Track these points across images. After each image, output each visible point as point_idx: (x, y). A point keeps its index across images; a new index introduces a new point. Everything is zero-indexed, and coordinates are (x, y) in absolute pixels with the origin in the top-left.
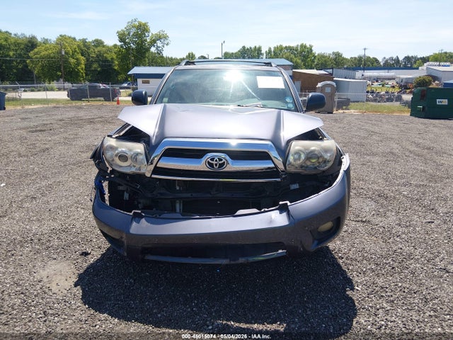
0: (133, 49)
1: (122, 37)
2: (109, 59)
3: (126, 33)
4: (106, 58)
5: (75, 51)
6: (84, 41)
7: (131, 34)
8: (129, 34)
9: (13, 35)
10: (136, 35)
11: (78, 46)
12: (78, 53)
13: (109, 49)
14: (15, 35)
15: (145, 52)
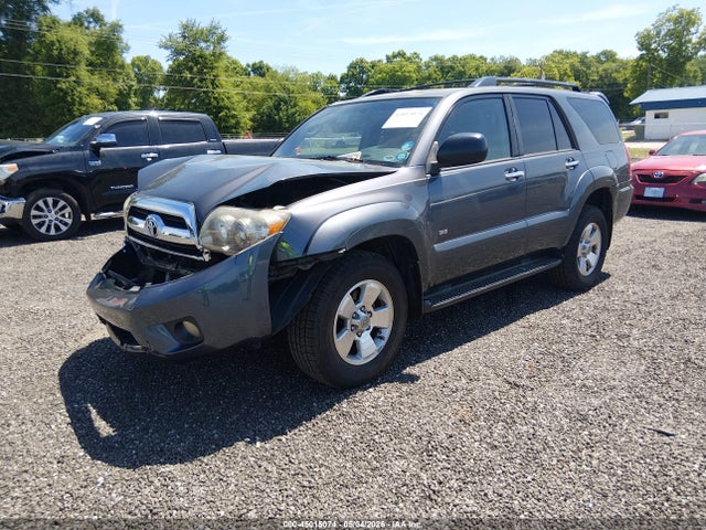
0: (661, 60)
1: (644, 43)
2: (621, 80)
3: (653, 33)
4: (615, 79)
5: (566, 74)
6: (584, 55)
7: (663, 33)
8: (658, 33)
9: (488, 61)
10: (670, 34)
11: (572, 66)
12: (569, 77)
13: (624, 64)
14: (492, 59)
15: (684, 63)
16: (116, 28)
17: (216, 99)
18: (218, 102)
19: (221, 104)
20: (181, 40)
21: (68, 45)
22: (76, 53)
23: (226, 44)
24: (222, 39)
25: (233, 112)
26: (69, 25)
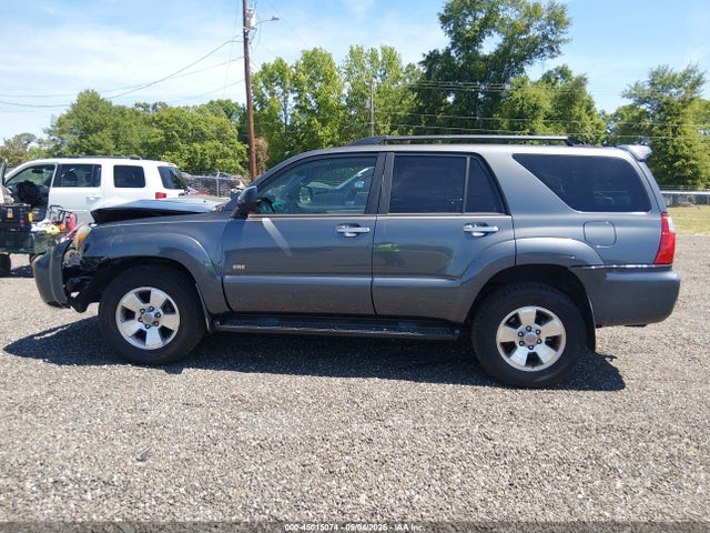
16: (580, 82)
17: (674, 147)
18: (676, 151)
19: (681, 153)
20: (647, 87)
21: (530, 101)
22: (536, 108)
23: (703, 87)
24: (698, 82)
25: (693, 162)
26: (536, 84)
